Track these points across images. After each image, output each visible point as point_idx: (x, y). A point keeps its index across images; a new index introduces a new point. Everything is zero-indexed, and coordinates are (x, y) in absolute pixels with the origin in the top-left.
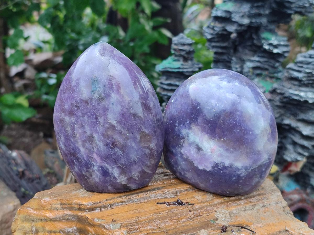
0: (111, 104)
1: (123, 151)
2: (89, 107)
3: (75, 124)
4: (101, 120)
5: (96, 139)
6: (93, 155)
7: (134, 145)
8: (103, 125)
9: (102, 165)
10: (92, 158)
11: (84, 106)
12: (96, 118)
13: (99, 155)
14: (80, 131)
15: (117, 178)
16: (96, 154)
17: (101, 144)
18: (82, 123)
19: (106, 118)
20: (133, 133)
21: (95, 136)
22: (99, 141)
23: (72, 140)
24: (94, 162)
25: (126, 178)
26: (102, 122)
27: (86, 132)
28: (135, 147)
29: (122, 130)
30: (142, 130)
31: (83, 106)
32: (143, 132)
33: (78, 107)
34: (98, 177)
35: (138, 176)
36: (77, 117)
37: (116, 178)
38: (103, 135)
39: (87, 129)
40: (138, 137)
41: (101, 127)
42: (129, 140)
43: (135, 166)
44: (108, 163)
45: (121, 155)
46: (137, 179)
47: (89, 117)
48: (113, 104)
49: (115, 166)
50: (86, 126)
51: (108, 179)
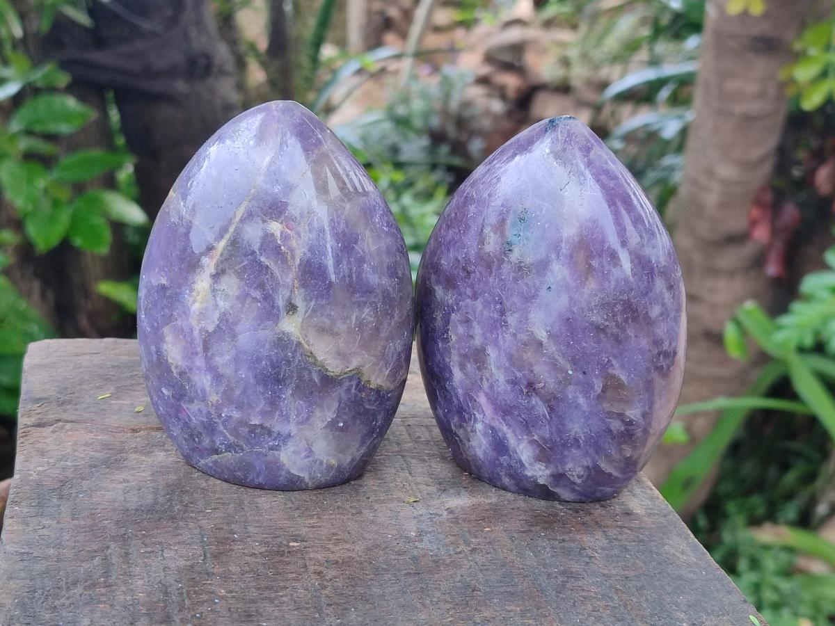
0: (546, 286)
1: (551, 409)
2: (491, 280)
3: (453, 310)
4: (512, 320)
5: (492, 362)
6: (478, 396)
7: (581, 400)
8: (515, 335)
9: (494, 425)
10: (475, 401)
11: (480, 273)
12: (503, 313)
13: (493, 400)
14: (461, 330)
15: (526, 465)
16: (486, 394)
17: (501, 378)
18: (467, 313)
19: (525, 319)
20: (584, 373)
21: (491, 355)
22: (498, 368)
23: (440, 344)
24: (478, 411)
25: (548, 472)
26: (513, 325)
27: (472, 337)
28: (585, 407)
29: (558, 358)
30: (611, 371)
31: (478, 273)
32: (613, 377)
33: (468, 272)
34: (483, 448)
35: (582, 476)
36: (460, 294)
37: (522, 465)
38: (510, 357)
39: (477, 330)
40: (598, 386)
41: (508, 337)
42: (571, 388)
43: (575, 451)
44: (509, 426)
45: (544, 416)
46: (579, 481)
47: (487, 304)
48: (549, 288)
49: (525, 437)
50: (475, 324)
51: (504, 459)
